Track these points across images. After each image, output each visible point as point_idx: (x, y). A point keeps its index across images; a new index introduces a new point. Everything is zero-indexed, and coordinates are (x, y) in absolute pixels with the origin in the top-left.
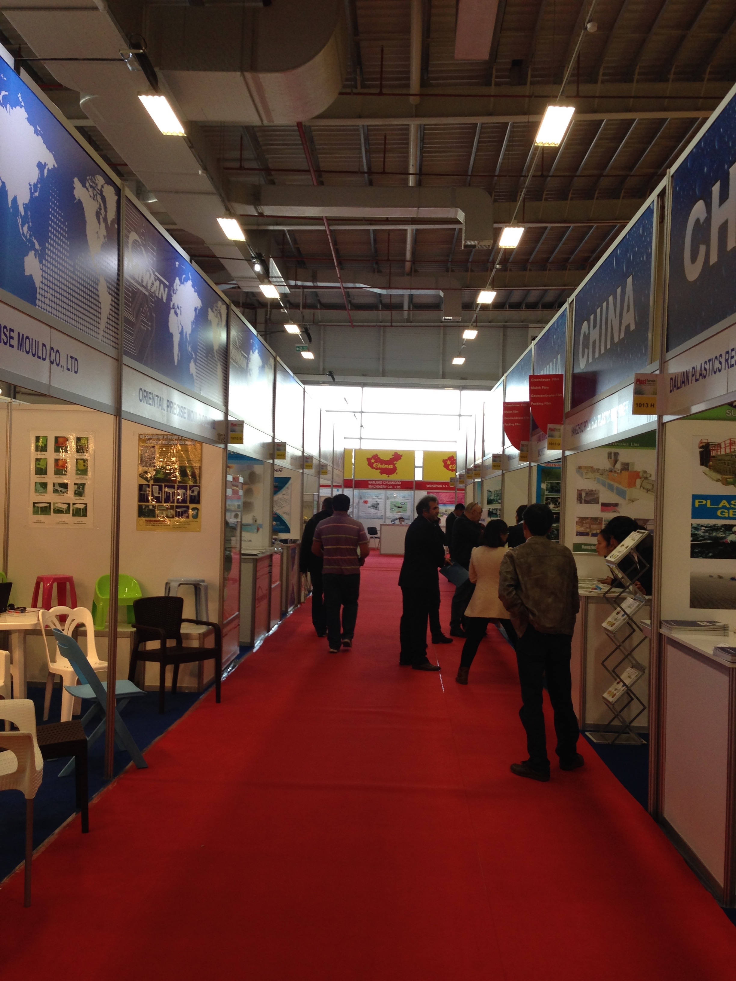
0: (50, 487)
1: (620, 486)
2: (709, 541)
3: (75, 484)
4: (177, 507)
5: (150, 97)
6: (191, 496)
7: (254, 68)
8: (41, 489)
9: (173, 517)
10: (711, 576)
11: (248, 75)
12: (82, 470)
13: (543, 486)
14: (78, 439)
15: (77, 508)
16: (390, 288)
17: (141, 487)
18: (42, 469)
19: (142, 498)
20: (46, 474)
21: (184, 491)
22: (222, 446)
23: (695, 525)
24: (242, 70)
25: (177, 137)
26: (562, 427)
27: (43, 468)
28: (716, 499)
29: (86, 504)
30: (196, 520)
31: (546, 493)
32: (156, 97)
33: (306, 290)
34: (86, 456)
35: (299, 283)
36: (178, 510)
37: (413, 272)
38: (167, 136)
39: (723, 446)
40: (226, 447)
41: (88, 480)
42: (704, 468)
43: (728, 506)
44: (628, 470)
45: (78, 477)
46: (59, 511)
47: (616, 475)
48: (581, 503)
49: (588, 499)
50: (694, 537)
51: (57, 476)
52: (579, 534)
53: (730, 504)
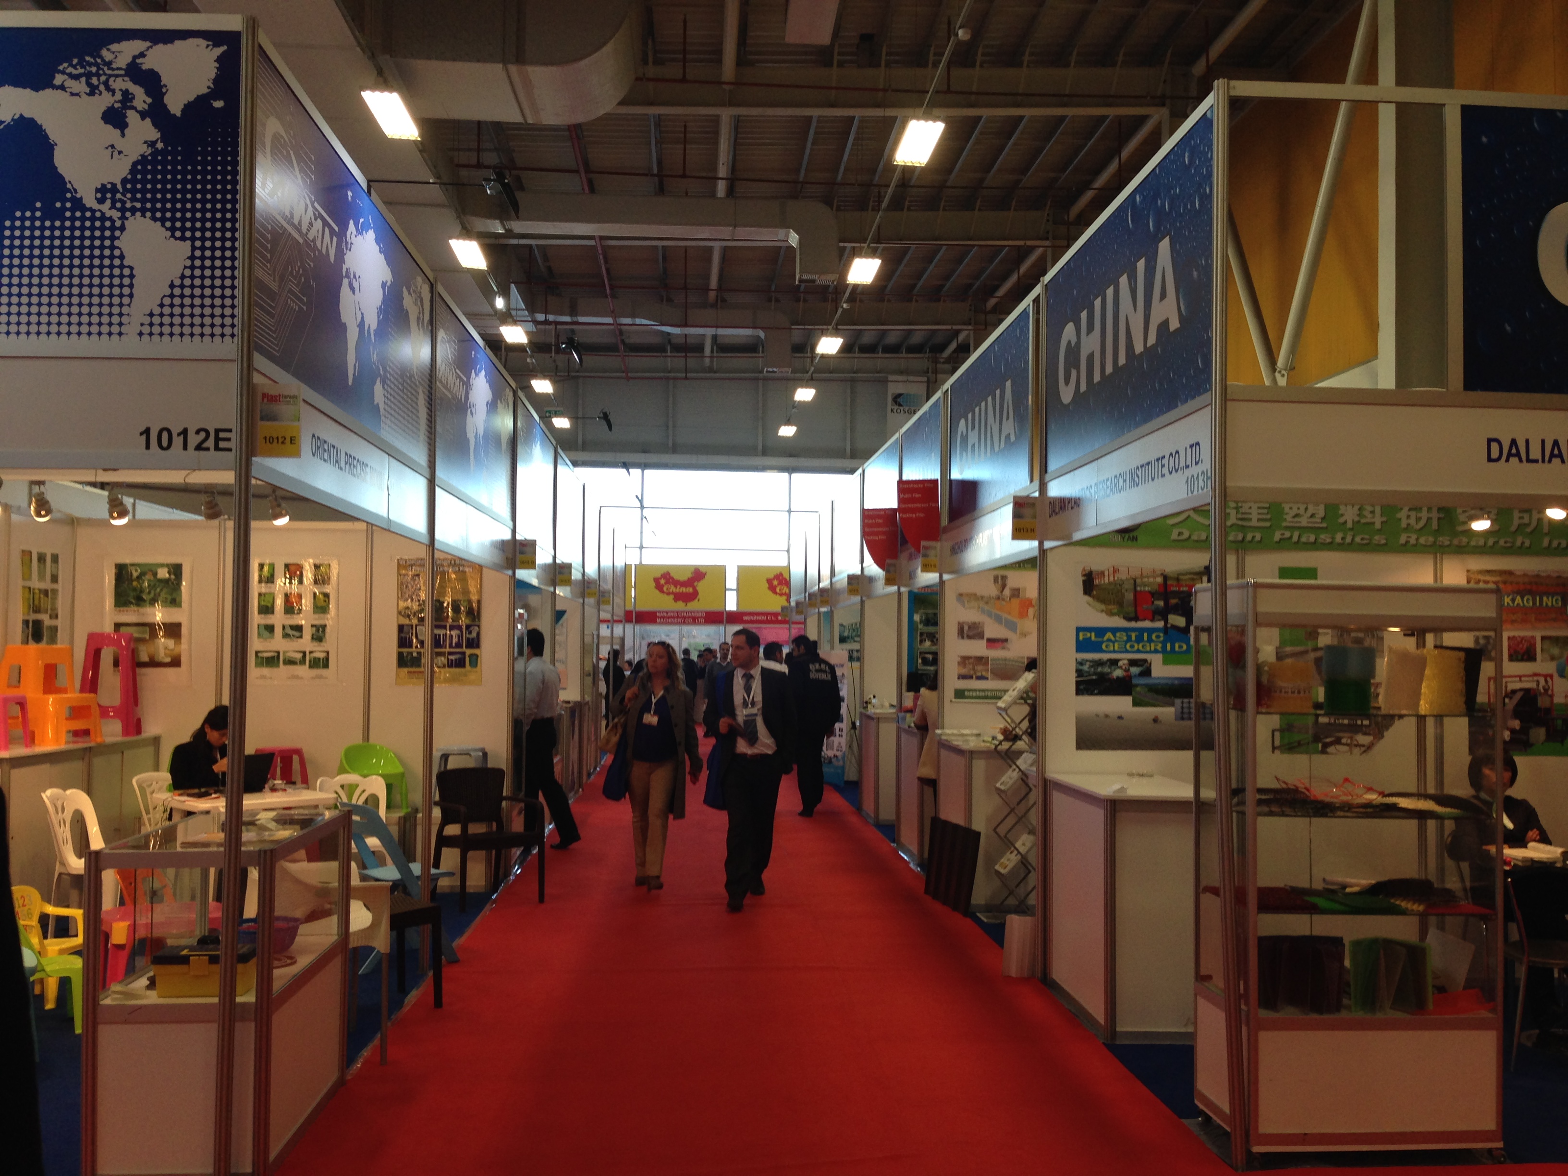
0: (278, 631)
1: (1009, 617)
2: (1094, 677)
3: (312, 626)
4: (450, 653)
5: (377, 93)
6: (468, 640)
7: (520, 59)
8: (266, 634)
9: (444, 666)
10: (1097, 716)
11: (513, 68)
12: (321, 606)
13: (917, 618)
14: (317, 567)
15: (315, 659)
16: (685, 325)
17: (401, 628)
18: (267, 607)
19: (403, 642)
20: (273, 612)
21: (458, 632)
22: (510, 572)
23: (1079, 660)
24: (505, 62)
25: (408, 141)
26: (938, 545)
27: (269, 605)
28: (1101, 632)
29: (328, 653)
30: (475, 669)
31: (920, 626)
32: (386, 94)
33: (559, 327)
34: (328, 589)
35: (551, 318)
36: (451, 657)
37: (721, 302)
38: (393, 140)
39: (1106, 573)
40: (514, 573)
41: (330, 619)
42: (1087, 598)
43: (1113, 639)
44: (1019, 596)
45: (316, 616)
46: (290, 662)
47: (1004, 603)
48: (963, 638)
49: (971, 634)
50: (1079, 672)
51: (289, 616)
52: (962, 677)
53: (1115, 636)
